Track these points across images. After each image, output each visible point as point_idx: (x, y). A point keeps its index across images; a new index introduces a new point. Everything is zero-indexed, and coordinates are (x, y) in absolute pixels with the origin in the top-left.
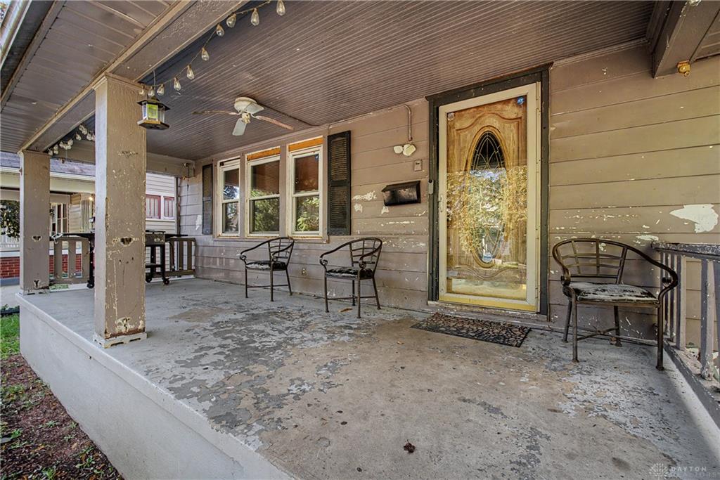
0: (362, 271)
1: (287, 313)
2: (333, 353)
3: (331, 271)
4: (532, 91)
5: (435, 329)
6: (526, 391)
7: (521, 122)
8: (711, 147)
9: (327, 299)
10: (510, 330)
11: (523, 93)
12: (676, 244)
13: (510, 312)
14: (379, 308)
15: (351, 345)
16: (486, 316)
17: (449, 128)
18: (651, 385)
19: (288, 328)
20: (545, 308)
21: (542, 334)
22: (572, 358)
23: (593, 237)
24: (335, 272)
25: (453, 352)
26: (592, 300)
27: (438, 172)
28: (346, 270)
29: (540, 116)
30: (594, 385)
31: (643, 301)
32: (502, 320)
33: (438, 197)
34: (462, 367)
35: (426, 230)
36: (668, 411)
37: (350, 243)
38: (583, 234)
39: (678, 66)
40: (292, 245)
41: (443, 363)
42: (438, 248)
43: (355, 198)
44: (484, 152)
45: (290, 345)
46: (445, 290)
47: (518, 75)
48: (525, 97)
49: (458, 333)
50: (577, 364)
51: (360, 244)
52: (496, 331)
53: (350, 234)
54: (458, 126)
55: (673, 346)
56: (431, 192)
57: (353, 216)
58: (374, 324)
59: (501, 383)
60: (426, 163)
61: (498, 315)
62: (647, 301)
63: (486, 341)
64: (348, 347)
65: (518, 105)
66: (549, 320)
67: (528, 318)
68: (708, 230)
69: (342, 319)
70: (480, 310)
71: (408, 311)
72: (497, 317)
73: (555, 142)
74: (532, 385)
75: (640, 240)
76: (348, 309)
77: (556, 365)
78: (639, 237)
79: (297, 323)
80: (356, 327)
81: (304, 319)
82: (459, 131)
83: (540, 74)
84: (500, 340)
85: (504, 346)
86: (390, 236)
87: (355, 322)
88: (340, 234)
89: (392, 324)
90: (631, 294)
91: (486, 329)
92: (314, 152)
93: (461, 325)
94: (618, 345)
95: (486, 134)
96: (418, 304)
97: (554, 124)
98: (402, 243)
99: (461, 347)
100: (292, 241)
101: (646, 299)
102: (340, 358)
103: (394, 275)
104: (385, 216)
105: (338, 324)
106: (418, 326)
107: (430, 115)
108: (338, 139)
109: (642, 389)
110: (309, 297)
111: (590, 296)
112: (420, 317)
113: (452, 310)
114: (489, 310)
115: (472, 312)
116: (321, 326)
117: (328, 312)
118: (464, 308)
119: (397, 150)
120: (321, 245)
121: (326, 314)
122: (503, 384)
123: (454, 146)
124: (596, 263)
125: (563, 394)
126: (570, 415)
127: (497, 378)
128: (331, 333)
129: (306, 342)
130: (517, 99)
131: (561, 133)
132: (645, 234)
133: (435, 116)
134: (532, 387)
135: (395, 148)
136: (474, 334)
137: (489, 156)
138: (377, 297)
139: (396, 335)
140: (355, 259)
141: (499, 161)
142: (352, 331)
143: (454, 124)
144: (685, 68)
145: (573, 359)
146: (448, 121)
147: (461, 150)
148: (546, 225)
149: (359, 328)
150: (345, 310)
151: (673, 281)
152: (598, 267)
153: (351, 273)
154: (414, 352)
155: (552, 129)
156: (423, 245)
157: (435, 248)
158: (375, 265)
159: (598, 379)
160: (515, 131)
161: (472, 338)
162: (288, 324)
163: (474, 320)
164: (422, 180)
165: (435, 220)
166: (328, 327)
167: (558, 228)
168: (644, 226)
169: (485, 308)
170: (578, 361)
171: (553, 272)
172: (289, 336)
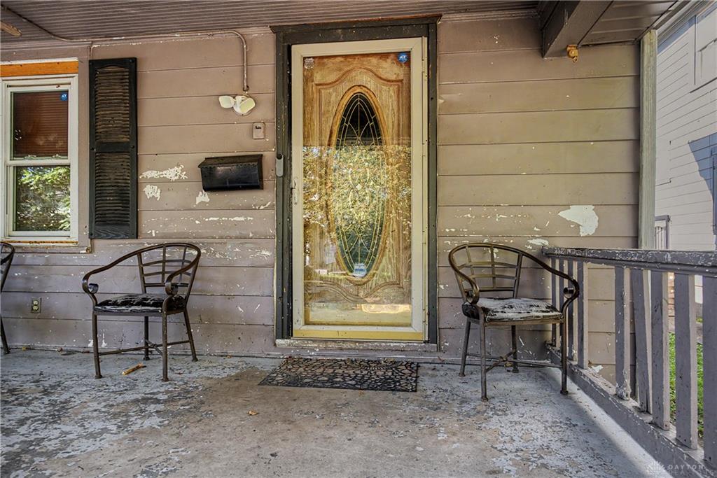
0: (170, 301)
1: (10, 391)
2: (139, 454)
3: (106, 303)
4: (416, 46)
5: (296, 382)
6: (451, 454)
7: (404, 88)
8: (592, 143)
9: (98, 354)
10: (396, 368)
11: (406, 49)
12: (583, 250)
13: (392, 344)
14: (195, 359)
15: (171, 432)
16: (361, 353)
17: (307, 79)
18: (566, 415)
19: (22, 422)
20: (434, 334)
21: (434, 369)
22: (480, 396)
23: (486, 241)
24: (115, 304)
25: (337, 413)
26: (501, 320)
27: (291, 144)
28: (137, 300)
29: (426, 82)
30: (516, 427)
31: (549, 316)
32: (381, 356)
33: (290, 181)
34: (359, 435)
35: (272, 231)
36: (594, 442)
37: (138, 253)
38: (476, 238)
39: (569, 48)
40: (10, 257)
41: (331, 433)
42: (291, 258)
43: (147, 174)
44: (354, 122)
45: (41, 454)
46: (302, 321)
47: (402, 23)
48: (408, 53)
49: (331, 383)
50: (487, 403)
51: (158, 254)
52: (380, 373)
53: (137, 238)
54: (318, 77)
55: (575, 366)
56: (280, 173)
57: (143, 205)
58: (197, 387)
59: (418, 448)
60: (271, 128)
61: (376, 350)
62: (553, 316)
63: (373, 389)
64: (165, 438)
65: (399, 62)
66: (439, 349)
67: (414, 350)
68: (591, 234)
69: (133, 387)
70: (353, 346)
71: (245, 359)
72: (373, 353)
73: (444, 120)
74: (454, 443)
75: (531, 244)
76: (138, 368)
77: (466, 408)
78: (530, 241)
79: (40, 407)
80: (165, 397)
81: (53, 398)
82: (319, 87)
83: (426, 26)
84: (391, 384)
85: (398, 394)
86: (212, 240)
87: (161, 390)
88: (116, 237)
89: (228, 383)
90: (538, 309)
91: (366, 372)
92: (59, 85)
93: (332, 371)
94: (516, 371)
95: (357, 97)
96: (260, 345)
97: (442, 96)
98: (232, 251)
99: (344, 405)
100: (9, 250)
101: (551, 314)
102: (157, 461)
103: (219, 304)
104: (203, 207)
105: (130, 396)
106: (268, 381)
107: (277, 55)
108: (110, 69)
109: (561, 422)
110: (50, 354)
111: (499, 315)
112: (267, 366)
113: (312, 349)
114: (365, 345)
115: (341, 349)
116: (95, 405)
117: (100, 377)
118: (330, 345)
119: (225, 102)
120: (75, 257)
121: (98, 382)
122: (421, 449)
123: (312, 107)
124: (491, 273)
125: (492, 446)
126: (511, 473)
127: (410, 442)
128: (121, 416)
129: (75, 443)
130: (398, 54)
131: (451, 108)
132: (536, 238)
133: (286, 57)
134: (455, 445)
135: (221, 99)
136: (353, 382)
137: (361, 129)
138: (191, 341)
139: (240, 401)
140: (149, 280)
141: (375, 136)
142: (161, 407)
143: (312, 75)
144: (574, 52)
145: (482, 398)
146: (304, 69)
147: (321, 115)
148: (435, 226)
149: (171, 400)
150: (133, 370)
151: (575, 291)
152: (494, 278)
153: (148, 305)
154: (280, 426)
155: (440, 101)
156: (268, 253)
157: (286, 258)
158: (187, 288)
159: (516, 418)
160: (394, 98)
161: (353, 387)
162: (19, 412)
163: (344, 361)
164: (265, 153)
165: (286, 214)
166: (112, 405)
167: (447, 230)
168: (535, 229)
169: (359, 342)
170: (487, 399)
171: (442, 287)
172: (32, 438)
